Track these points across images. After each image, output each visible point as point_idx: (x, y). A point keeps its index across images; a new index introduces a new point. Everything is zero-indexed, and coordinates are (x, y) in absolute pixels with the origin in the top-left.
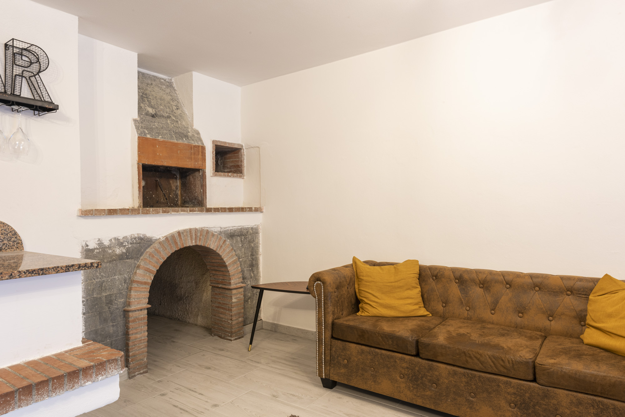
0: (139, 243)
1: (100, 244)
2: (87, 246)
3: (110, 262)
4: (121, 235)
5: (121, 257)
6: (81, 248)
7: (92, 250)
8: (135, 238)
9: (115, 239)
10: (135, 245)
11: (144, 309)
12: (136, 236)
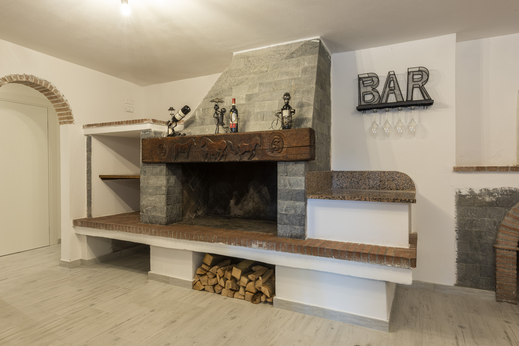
0: (510, 195)
1: (472, 192)
2: (460, 192)
3: (480, 206)
4: (491, 187)
5: (491, 204)
6: (455, 193)
7: (465, 196)
8: (506, 191)
9: (485, 189)
10: (505, 196)
11: (513, 250)
12: (507, 189)
